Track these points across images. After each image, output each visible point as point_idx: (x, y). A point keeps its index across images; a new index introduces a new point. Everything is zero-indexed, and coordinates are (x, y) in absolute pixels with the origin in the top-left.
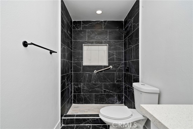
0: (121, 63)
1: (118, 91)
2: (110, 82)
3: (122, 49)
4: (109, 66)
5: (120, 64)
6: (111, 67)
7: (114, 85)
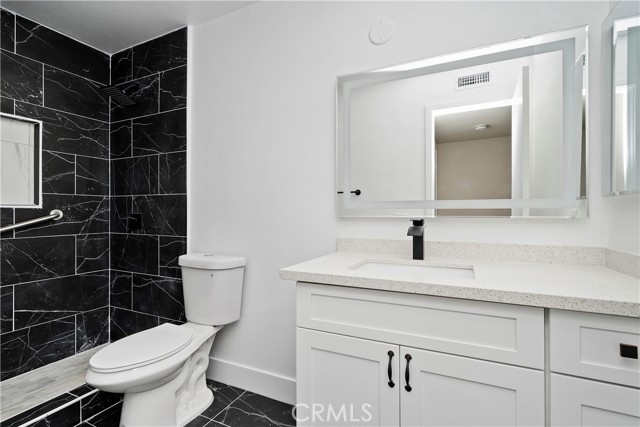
0: (101, 199)
1: (86, 303)
2: (51, 275)
3: (106, 153)
4: (45, 211)
5: (97, 204)
6: (56, 213)
7: (71, 285)
